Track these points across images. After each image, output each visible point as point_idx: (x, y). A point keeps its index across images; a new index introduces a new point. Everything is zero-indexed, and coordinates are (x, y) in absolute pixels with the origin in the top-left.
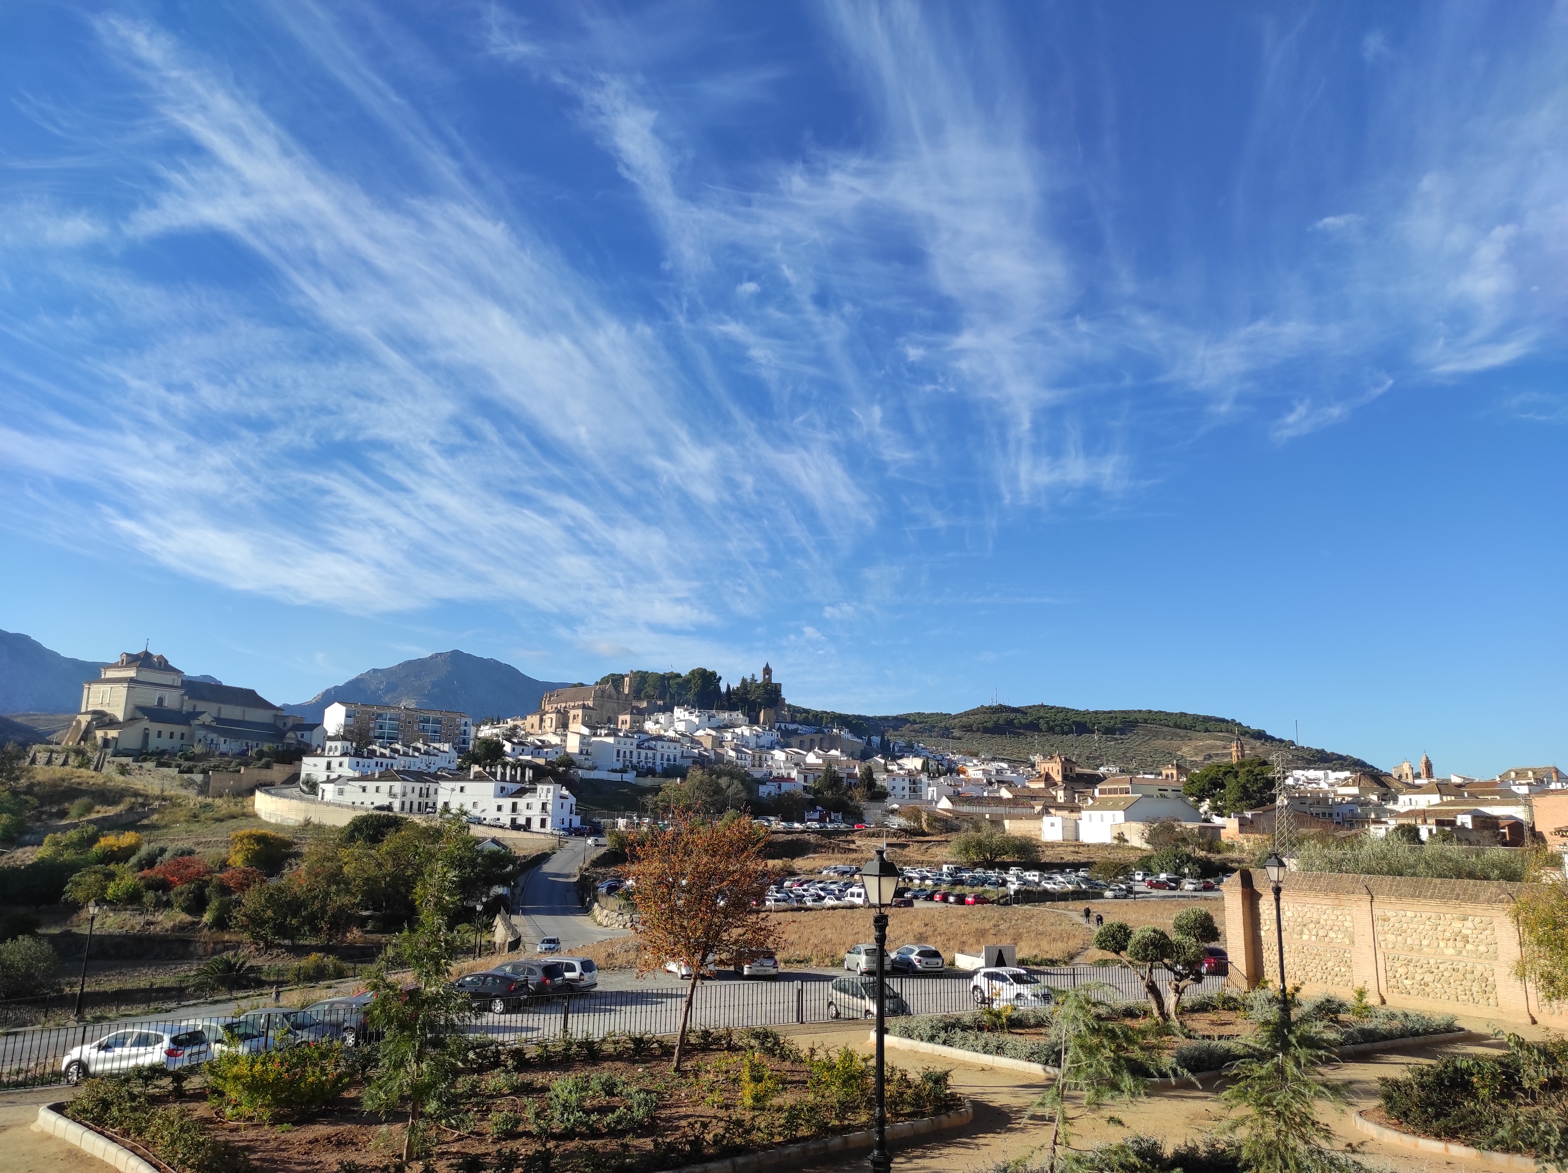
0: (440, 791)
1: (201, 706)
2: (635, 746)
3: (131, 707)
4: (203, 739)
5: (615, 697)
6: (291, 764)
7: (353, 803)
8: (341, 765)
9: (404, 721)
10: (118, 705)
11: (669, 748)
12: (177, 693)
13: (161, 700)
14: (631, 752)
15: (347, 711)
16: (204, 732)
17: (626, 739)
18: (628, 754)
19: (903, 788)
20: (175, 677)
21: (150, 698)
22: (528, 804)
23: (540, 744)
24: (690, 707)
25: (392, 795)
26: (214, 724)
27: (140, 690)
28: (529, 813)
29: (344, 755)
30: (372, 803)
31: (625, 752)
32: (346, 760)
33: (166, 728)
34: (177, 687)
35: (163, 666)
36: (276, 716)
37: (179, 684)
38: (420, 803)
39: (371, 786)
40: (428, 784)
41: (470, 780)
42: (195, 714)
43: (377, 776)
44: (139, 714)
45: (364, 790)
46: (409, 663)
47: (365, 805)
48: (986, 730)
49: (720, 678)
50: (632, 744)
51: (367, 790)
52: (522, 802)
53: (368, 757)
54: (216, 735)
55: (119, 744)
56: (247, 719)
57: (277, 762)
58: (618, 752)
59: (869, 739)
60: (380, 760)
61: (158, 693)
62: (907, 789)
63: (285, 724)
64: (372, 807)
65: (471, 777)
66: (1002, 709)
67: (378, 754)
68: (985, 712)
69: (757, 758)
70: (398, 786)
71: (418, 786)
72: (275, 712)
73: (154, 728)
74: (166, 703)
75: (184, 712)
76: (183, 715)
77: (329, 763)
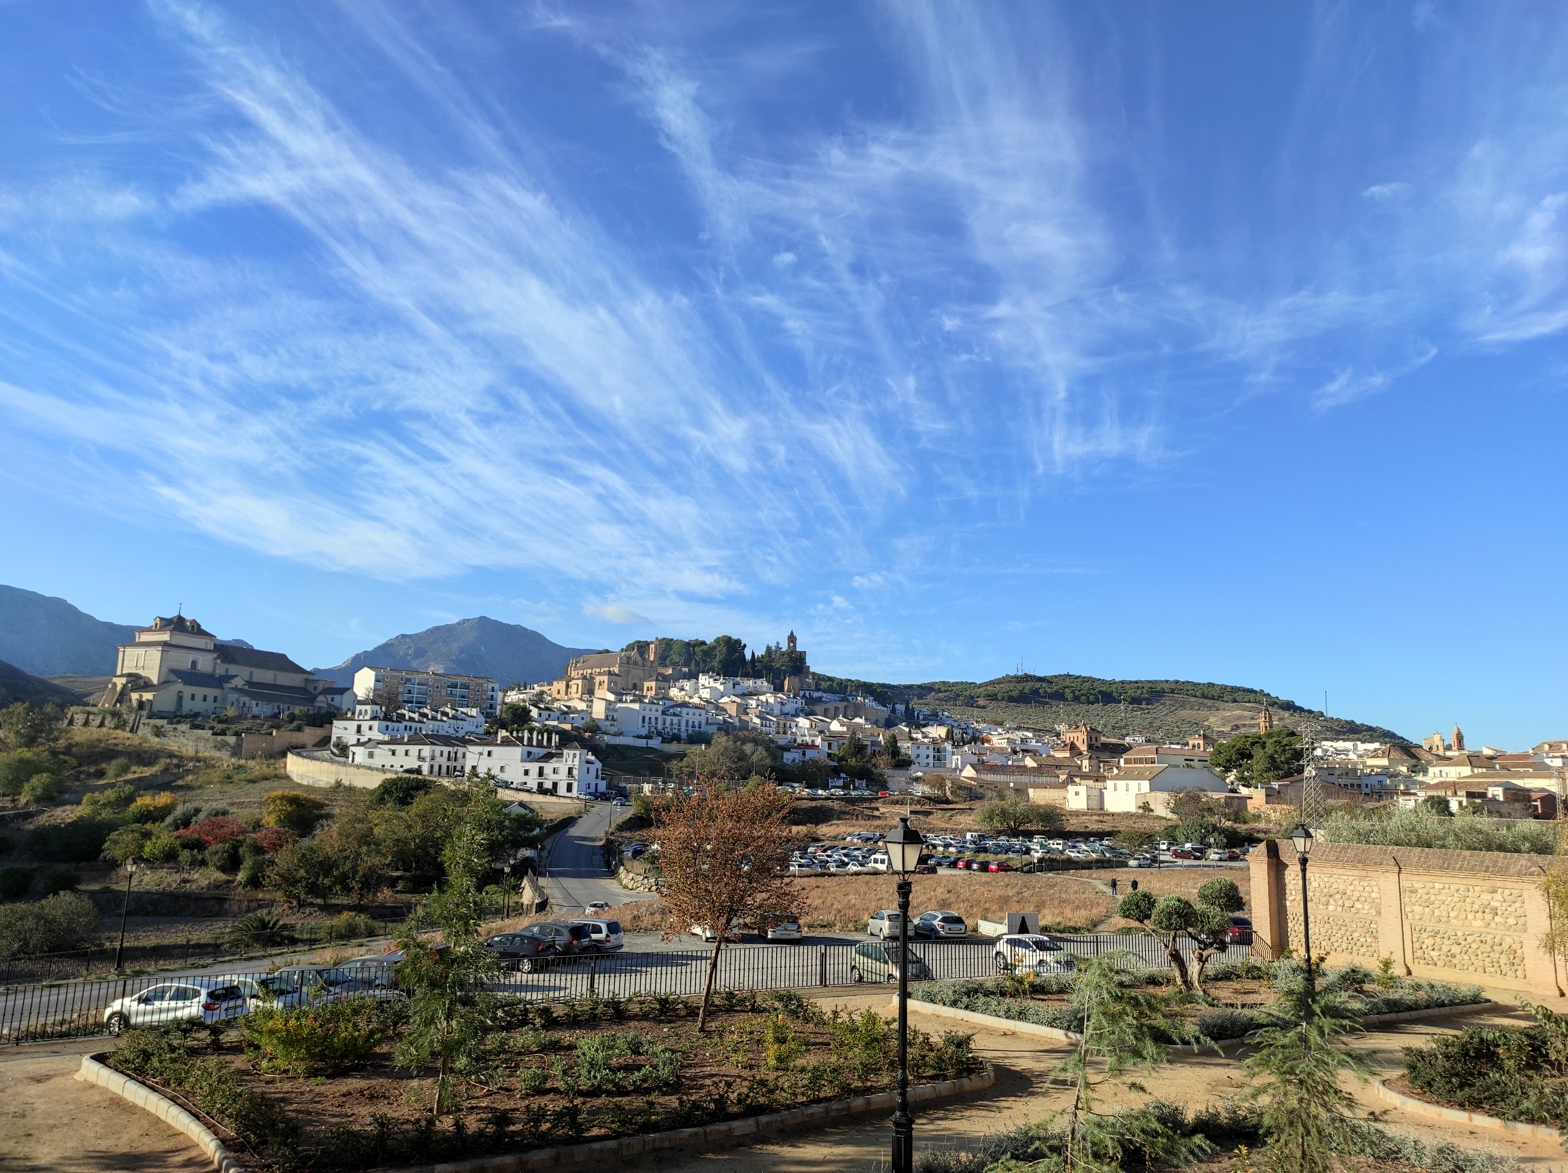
0: (468, 755)
1: (233, 669)
2: (660, 712)
3: (165, 670)
4: (235, 703)
5: (640, 664)
6: (321, 726)
7: (383, 766)
8: (370, 728)
9: (432, 686)
10: (153, 668)
11: (694, 714)
12: (210, 657)
13: (194, 663)
14: (656, 719)
15: (376, 675)
16: (237, 695)
17: (652, 706)
18: (653, 720)
19: (928, 757)
20: (208, 641)
21: (184, 661)
22: (554, 769)
23: (566, 709)
24: (715, 674)
25: (420, 758)
26: (246, 687)
27: (173, 653)
28: (555, 778)
29: (373, 718)
30: (402, 766)
31: (650, 718)
32: (375, 724)
33: (200, 691)
34: (210, 651)
35: (196, 630)
36: (307, 680)
37: (212, 648)
38: (448, 767)
39: (400, 749)
40: (456, 748)
41: (497, 745)
42: (228, 678)
43: (406, 740)
44: (173, 677)
45: (394, 754)
46: (437, 628)
47: (394, 768)
48: (1011, 699)
49: (745, 646)
50: (657, 711)
51: (397, 753)
52: (548, 767)
53: (397, 721)
54: (248, 698)
55: (154, 707)
56: (279, 682)
57: (308, 725)
58: (644, 718)
59: (894, 707)
60: (409, 724)
61: (191, 656)
62: (931, 757)
63: (315, 688)
64: (402, 770)
65: (499, 742)
66: (1027, 678)
67: (407, 718)
68: (1010, 681)
69: (782, 725)
70: (426, 750)
71: (446, 749)
72: (306, 676)
73: (188, 690)
74: (199, 667)
75: (217, 676)
76: (216, 679)
77: (359, 727)
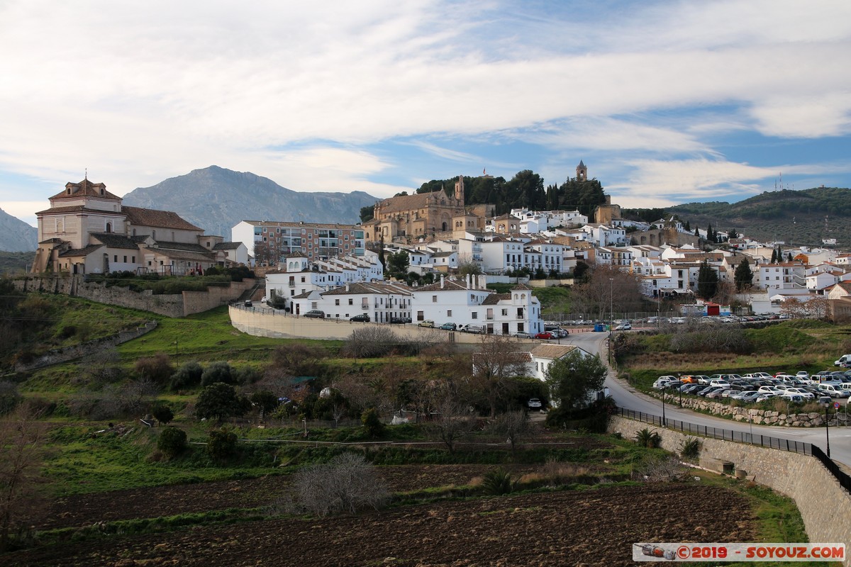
0: (413, 301)
2: (522, 250)
3: (87, 234)
4: (153, 262)
5: (448, 203)
8: (303, 280)
10: (75, 233)
11: (552, 251)
12: (121, 219)
13: (109, 226)
15: (255, 228)
16: (153, 255)
20: (115, 204)
21: (100, 224)
22: (503, 311)
23: (433, 252)
24: (527, 210)
25: (365, 307)
26: (156, 247)
27: (93, 218)
28: (505, 319)
29: (305, 270)
30: (347, 315)
31: (514, 256)
32: (307, 276)
33: (121, 253)
34: (119, 213)
35: (102, 193)
37: (120, 211)
38: (401, 313)
39: (344, 299)
40: (391, 295)
41: (442, 290)
42: (142, 239)
43: (347, 290)
44: (96, 242)
45: (338, 303)
47: (340, 317)
49: (543, 179)
51: (341, 303)
52: (496, 309)
53: (323, 272)
54: (165, 257)
55: (86, 269)
56: (177, 240)
58: (508, 256)
59: (697, 232)
61: (105, 220)
63: (208, 244)
64: (348, 318)
65: (442, 287)
66: (786, 193)
68: (769, 199)
70: (371, 299)
71: (385, 297)
72: (197, 233)
73: (112, 252)
74: (113, 229)
75: (129, 237)
76: (129, 240)
77: (292, 279)
